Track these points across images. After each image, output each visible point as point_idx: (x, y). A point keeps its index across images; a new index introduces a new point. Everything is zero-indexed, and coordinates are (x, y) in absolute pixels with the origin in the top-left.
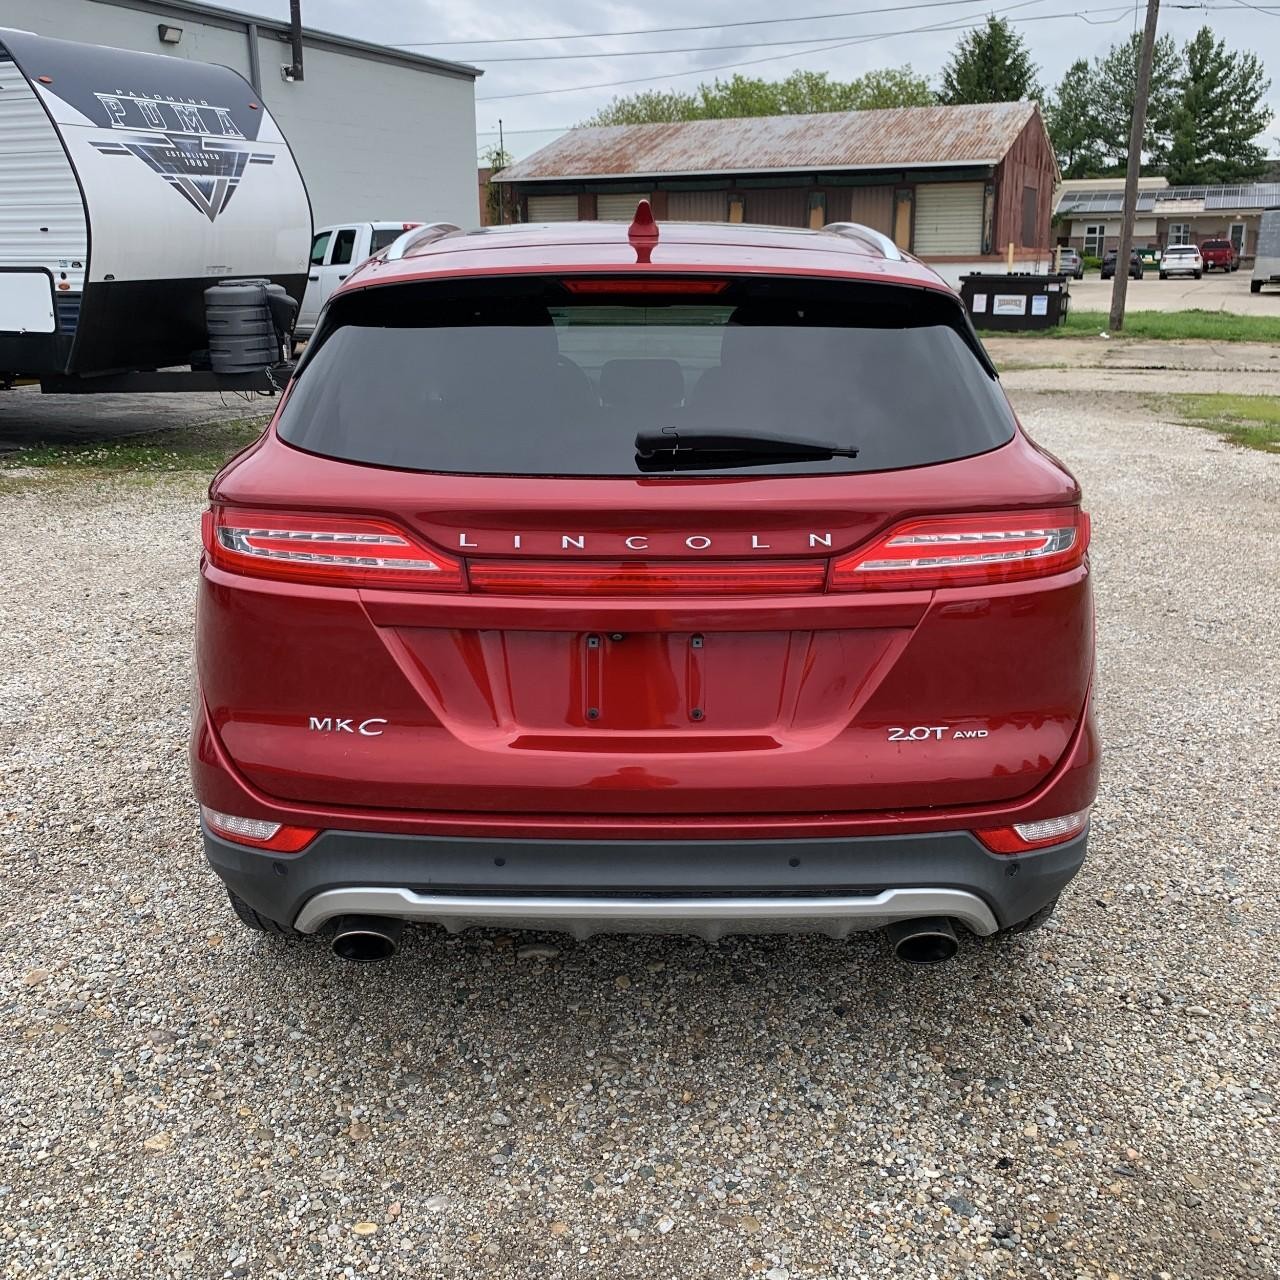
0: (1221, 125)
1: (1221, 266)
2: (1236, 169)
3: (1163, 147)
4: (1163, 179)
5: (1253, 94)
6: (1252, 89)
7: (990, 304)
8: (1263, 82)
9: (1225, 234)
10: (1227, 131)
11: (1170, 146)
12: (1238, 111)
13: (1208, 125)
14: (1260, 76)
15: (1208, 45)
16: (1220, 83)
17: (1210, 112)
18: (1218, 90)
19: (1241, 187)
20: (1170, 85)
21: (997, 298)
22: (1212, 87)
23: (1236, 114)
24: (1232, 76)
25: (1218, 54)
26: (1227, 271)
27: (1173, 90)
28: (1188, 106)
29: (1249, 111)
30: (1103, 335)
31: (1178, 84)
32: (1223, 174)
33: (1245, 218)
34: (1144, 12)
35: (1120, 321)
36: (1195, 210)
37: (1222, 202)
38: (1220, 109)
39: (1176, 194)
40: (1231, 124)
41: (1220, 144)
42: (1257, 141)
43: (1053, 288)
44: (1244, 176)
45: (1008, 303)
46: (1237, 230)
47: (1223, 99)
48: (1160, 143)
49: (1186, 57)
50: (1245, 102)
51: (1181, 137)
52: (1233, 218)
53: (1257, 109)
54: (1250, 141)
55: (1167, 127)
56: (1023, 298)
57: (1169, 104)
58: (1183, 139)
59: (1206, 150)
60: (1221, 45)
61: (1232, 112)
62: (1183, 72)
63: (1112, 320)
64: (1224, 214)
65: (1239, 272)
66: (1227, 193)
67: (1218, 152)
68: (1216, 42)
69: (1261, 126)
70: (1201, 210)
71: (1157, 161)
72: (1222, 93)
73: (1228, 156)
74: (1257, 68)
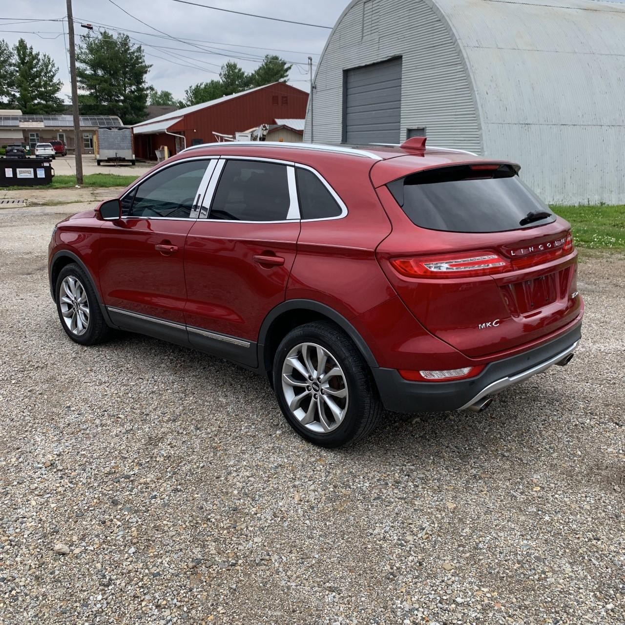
0: (40, 87)
1: (59, 153)
2: (52, 108)
3: (14, 95)
4: (20, 111)
5: (52, 73)
6: (50, 71)
7: (15, 173)
8: (56, 68)
9: (56, 138)
10: (43, 90)
11: (18, 95)
12: (46, 81)
13: (33, 86)
14: (53, 65)
15: (25, 47)
16: (35, 67)
17: (33, 80)
18: (35, 70)
19: (57, 116)
20: (10, 65)
21: (18, 170)
22: (32, 68)
23: (46, 82)
24: (40, 64)
25: (31, 53)
26: (63, 156)
27: (12, 67)
28: (22, 75)
29: (51, 81)
30: (77, 186)
31: (15, 65)
32: (46, 110)
33: (63, 131)
34: (68, 36)
35: (82, 179)
36: (40, 126)
37: (51, 123)
38: (38, 79)
39: (29, 119)
40: (45, 86)
41: (41, 95)
42: (58, 95)
43: (46, 164)
44: (56, 111)
45: (24, 172)
46: (61, 136)
47: (38, 74)
48: (13, 93)
49: (16, 52)
50: (48, 76)
51: (22, 91)
52: (58, 131)
53: (55, 80)
54: (56, 95)
55: (14, 85)
56: (32, 170)
57: (12, 74)
58: (24, 92)
59: (34, 98)
60: (31, 48)
61: (44, 81)
62: (15, 59)
63: (78, 179)
64: (54, 129)
65: (67, 156)
66: (53, 119)
67: (41, 99)
68: (29, 46)
69: (59, 88)
70: (43, 126)
71: (12, 101)
72: (37, 71)
73: (46, 102)
74: (51, 61)
